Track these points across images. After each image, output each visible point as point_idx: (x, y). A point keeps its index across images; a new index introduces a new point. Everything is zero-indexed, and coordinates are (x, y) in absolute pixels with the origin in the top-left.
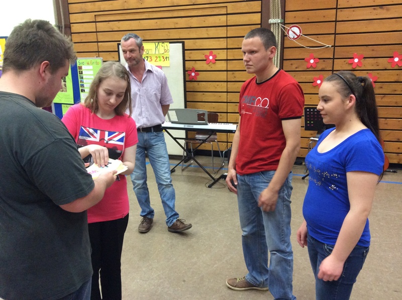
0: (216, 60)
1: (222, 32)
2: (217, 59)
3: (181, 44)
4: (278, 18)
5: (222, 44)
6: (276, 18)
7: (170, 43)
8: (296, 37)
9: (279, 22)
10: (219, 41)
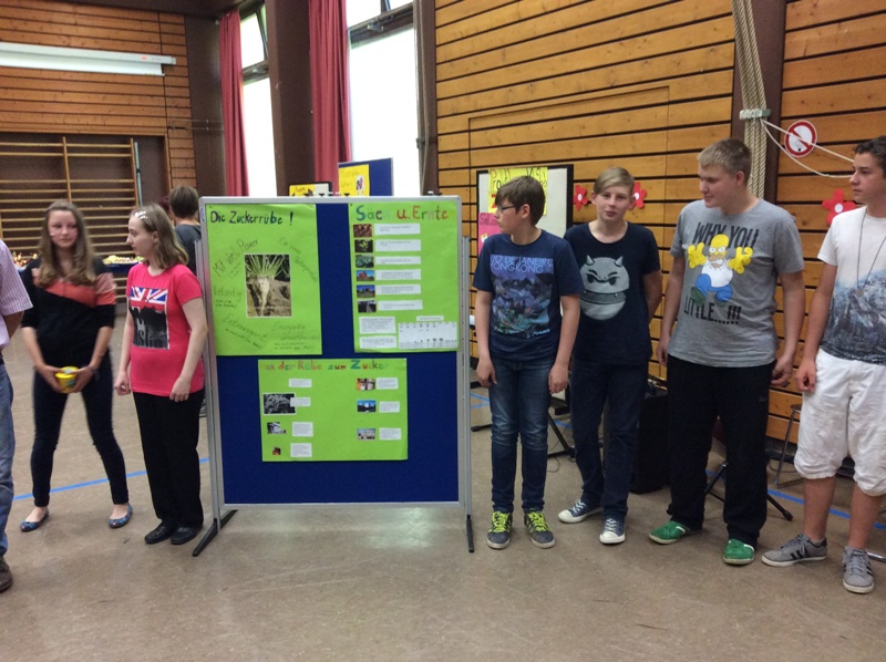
0: (645, 202)
1: (658, 142)
2: (647, 199)
3: (564, 171)
4: (759, 107)
5: (658, 166)
6: (754, 107)
7: (550, 168)
8: (804, 149)
9: (760, 115)
10: (651, 160)
